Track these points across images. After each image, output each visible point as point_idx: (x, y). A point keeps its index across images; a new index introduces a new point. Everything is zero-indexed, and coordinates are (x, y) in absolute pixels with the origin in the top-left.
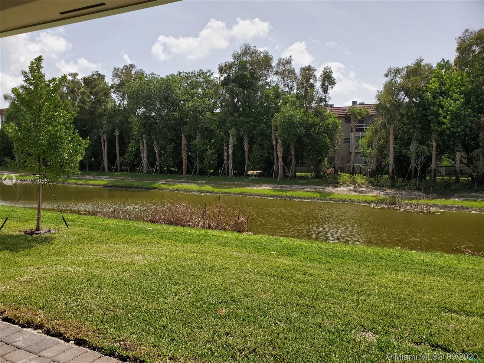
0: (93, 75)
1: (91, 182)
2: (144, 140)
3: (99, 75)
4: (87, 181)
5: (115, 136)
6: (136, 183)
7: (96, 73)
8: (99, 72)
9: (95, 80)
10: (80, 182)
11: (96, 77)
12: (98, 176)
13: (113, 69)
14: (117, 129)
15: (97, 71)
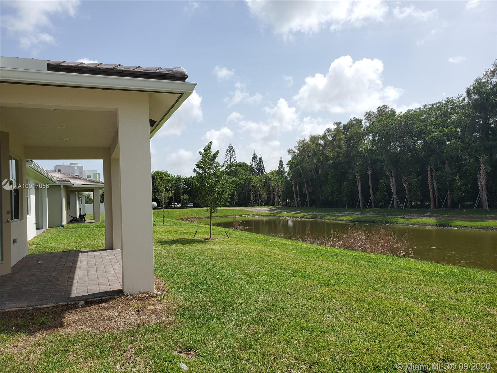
0: (351, 121)
1: (341, 218)
2: (393, 176)
3: (356, 120)
4: (338, 217)
5: (368, 174)
6: (378, 218)
7: (353, 119)
8: (356, 118)
9: (353, 125)
10: (333, 218)
11: (354, 122)
12: (352, 213)
13: (365, 114)
14: (369, 168)
15: (354, 117)
